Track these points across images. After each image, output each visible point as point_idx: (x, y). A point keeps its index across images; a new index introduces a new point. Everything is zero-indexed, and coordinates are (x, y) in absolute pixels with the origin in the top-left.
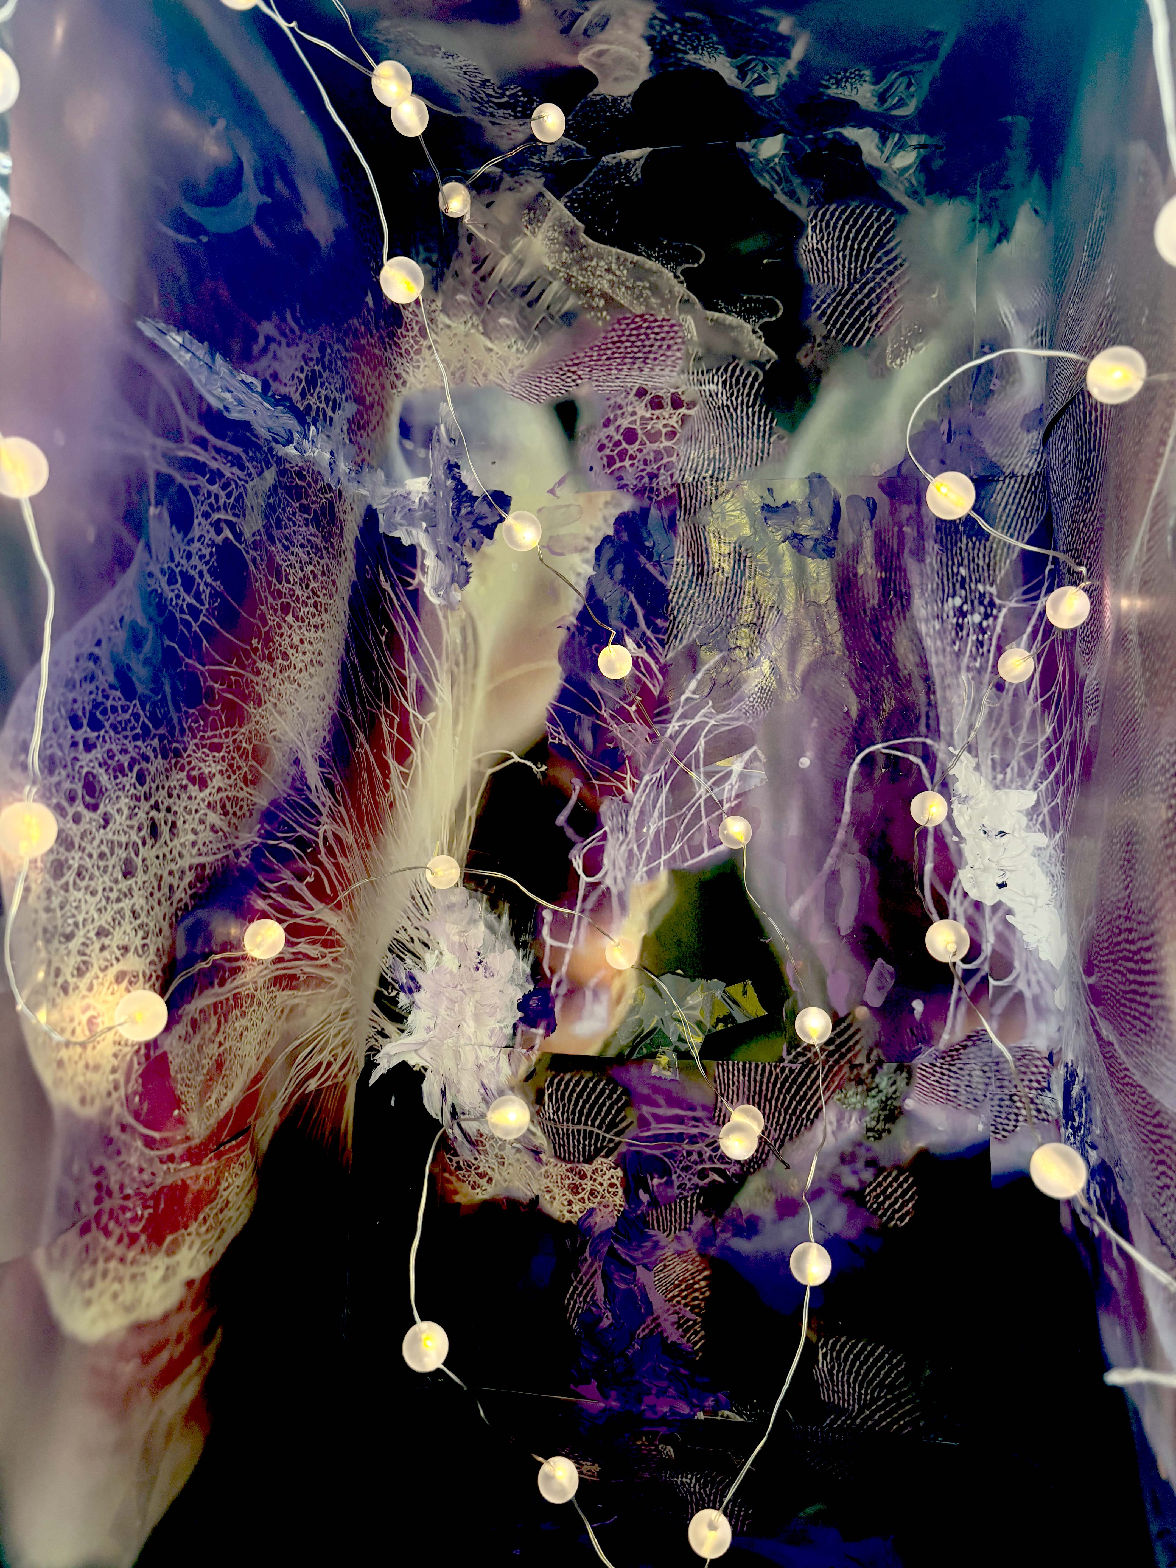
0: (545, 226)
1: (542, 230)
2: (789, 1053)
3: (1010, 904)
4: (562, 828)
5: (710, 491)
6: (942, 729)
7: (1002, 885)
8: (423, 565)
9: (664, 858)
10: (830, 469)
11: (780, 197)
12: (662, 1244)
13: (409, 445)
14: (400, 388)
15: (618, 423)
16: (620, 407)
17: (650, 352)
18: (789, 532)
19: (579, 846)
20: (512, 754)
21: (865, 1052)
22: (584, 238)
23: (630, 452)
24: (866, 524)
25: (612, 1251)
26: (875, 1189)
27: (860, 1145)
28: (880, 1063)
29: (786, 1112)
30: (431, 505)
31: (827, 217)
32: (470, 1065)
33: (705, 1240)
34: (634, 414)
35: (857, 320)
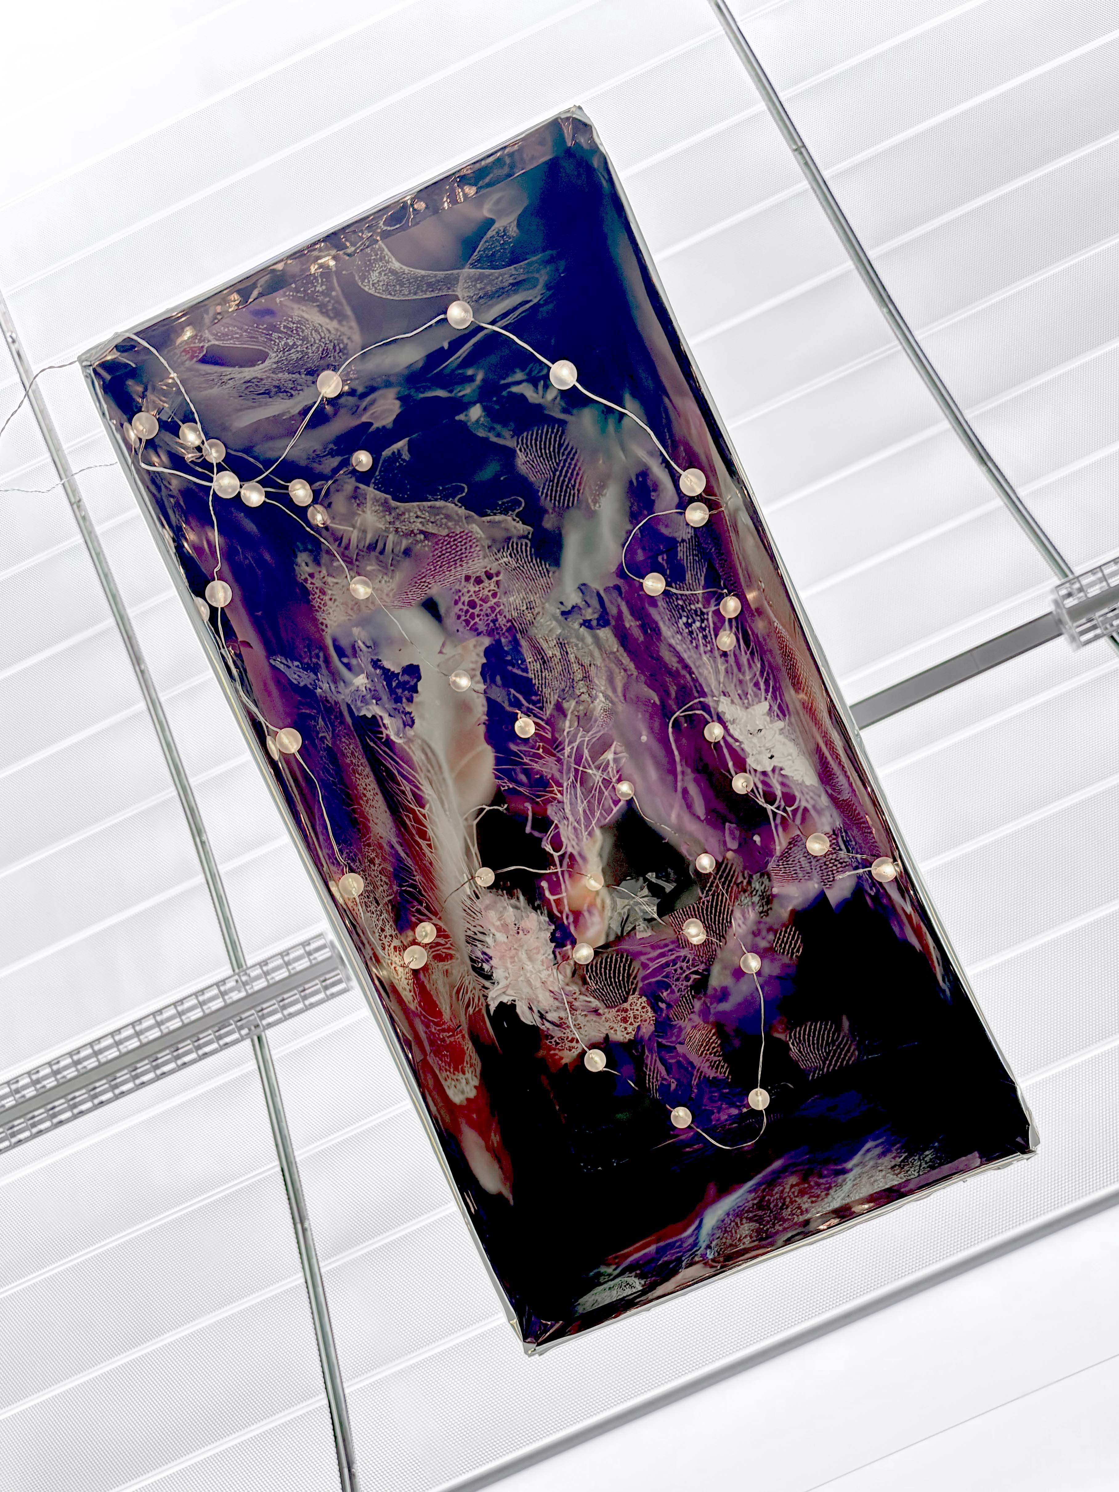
0: (369, 504)
1: (368, 508)
2: (703, 893)
3: (780, 765)
4: (531, 833)
5: (529, 617)
6: (706, 690)
7: (772, 757)
8: (384, 725)
9: (594, 822)
10: (587, 577)
11: (494, 439)
12: (683, 1026)
13: (345, 660)
14: (326, 630)
15: (462, 601)
16: (460, 591)
17: (462, 554)
18: (581, 621)
19: (545, 838)
20: (484, 806)
21: (740, 875)
22: (394, 503)
23: (476, 613)
24: (619, 599)
25: (660, 1044)
26: (777, 942)
27: (760, 922)
28: (751, 877)
29: (715, 924)
30: (373, 688)
31: (525, 441)
32: (538, 984)
33: (705, 1013)
34: (468, 592)
35: (566, 492)
